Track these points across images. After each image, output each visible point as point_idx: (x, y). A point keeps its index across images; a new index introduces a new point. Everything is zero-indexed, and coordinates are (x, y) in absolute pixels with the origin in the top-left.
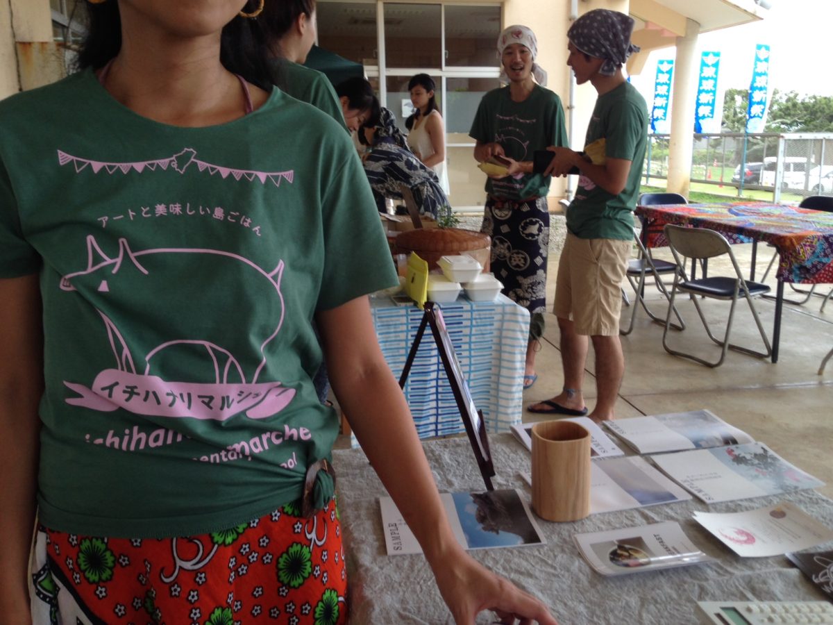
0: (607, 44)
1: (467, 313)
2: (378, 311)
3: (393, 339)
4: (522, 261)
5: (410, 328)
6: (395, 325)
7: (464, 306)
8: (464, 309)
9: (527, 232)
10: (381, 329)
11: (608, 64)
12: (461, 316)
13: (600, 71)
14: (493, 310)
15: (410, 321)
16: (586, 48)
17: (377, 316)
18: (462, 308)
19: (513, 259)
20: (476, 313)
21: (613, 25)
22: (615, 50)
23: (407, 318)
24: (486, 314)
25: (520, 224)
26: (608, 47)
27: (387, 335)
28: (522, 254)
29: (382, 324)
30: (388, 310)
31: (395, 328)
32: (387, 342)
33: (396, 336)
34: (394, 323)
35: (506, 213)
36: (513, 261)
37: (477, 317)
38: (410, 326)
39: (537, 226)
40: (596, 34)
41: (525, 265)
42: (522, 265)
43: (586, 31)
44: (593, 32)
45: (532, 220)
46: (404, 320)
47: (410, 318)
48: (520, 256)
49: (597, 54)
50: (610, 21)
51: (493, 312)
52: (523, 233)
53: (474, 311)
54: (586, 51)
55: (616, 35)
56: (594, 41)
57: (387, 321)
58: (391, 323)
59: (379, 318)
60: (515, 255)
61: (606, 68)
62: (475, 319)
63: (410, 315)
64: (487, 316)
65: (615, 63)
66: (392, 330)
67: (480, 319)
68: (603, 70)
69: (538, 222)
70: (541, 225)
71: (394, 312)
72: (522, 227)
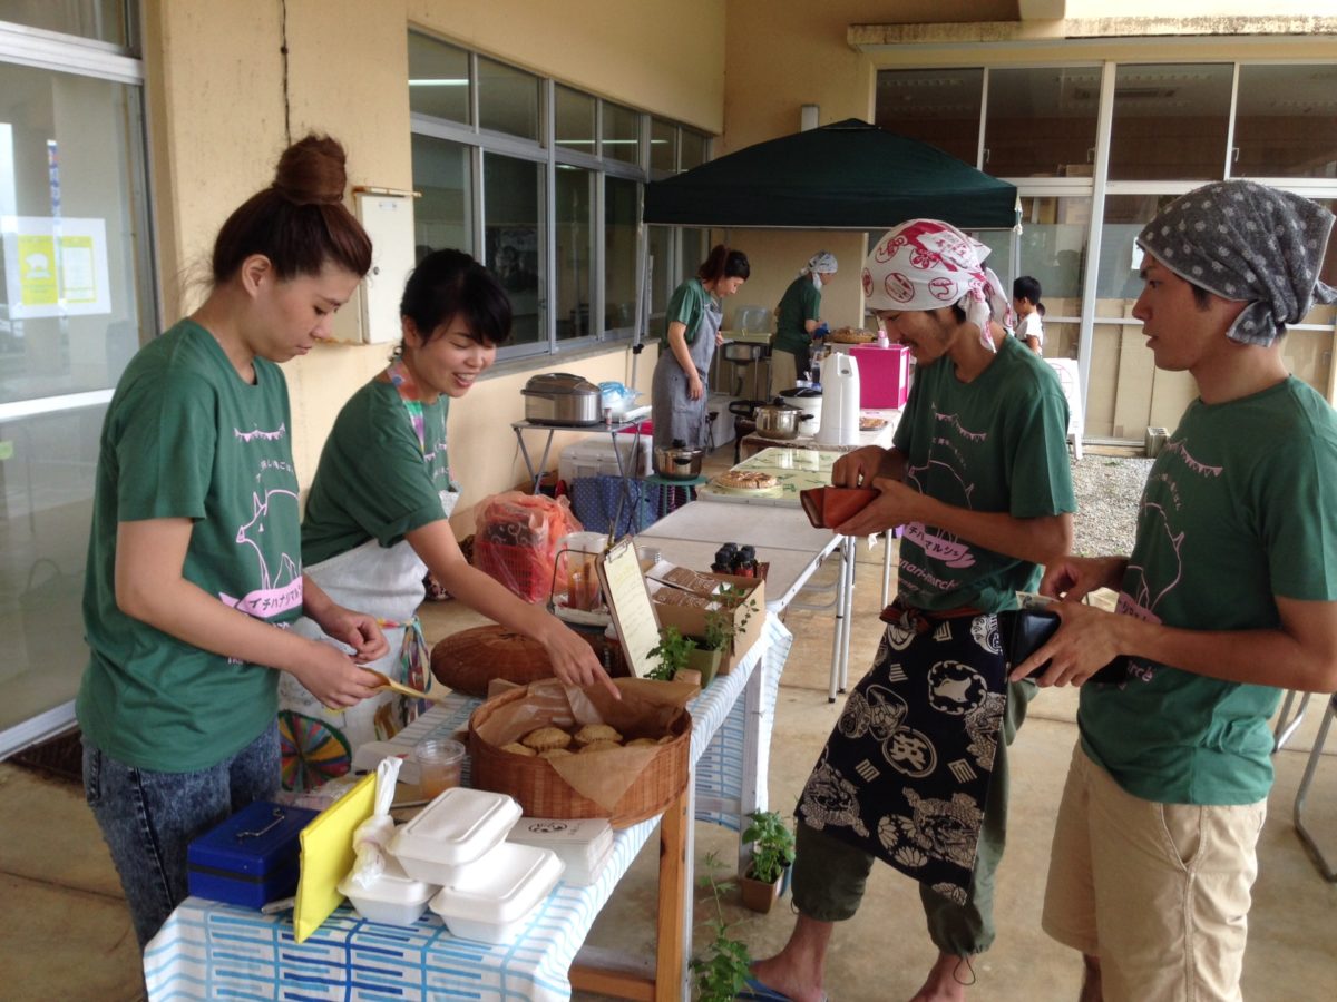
0: (1261, 261)
1: (413, 970)
2: (213, 919)
3: (249, 991)
4: (920, 756)
5: (282, 976)
6: (251, 959)
7: (405, 951)
8: (406, 958)
9: (940, 691)
10: (221, 963)
11: (1257, 316)
12: (400, 974)
13: (1232, 333)
14: (479, 976)
15: (281, 959)
16: (1198, 270)
17: (211, 931)
18: (401, 954)
19: (896, 746)
20: (435, 974)
21: (1278, 217)
22: (1281, 281)
23: (276, 952)
24: (459, 983)
25: (931, 668)
26: (1266, 272)
27: (235, 980)
28: (921, 740)
29: (222, 951)
30: (233, 921)
31: (250, 967)
32: (234, 994)
33: (253, 987)
34: (248, 955)
35: (904, 635)
36: (895, 750)
37: (438, 985)
38: (283, 971)
39: (967, 683)
40: (1231, 233)
41: (925, 766)
42: (919, 767)
43: (1200, 226)
44: (1222, 229)
45: (953, 666)
46: (268, 953)
47: (282, 951)
48: (916, 743)
49: (1230, 289)
50: (1269, 206)
51: (477, 981)
52: (933, 693)
53: (430, 968)
54: (1200, 278)
55: (1285, 243)
56: (1223, 252)
57: (234, 948)
58: (241, 954)
59: (215, 935)
60: (902, 738)
61: (1250, 324)
62: (434, 989)
63: (281, 945)
64: (463, 989)
65: (1274, 315)
66: (245, 971)
67: (445, 991)
68: (1240, 329)
69: (971, 674)
70: (976, 685)
71: (248, 931)
72: (933, 677)
